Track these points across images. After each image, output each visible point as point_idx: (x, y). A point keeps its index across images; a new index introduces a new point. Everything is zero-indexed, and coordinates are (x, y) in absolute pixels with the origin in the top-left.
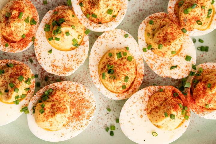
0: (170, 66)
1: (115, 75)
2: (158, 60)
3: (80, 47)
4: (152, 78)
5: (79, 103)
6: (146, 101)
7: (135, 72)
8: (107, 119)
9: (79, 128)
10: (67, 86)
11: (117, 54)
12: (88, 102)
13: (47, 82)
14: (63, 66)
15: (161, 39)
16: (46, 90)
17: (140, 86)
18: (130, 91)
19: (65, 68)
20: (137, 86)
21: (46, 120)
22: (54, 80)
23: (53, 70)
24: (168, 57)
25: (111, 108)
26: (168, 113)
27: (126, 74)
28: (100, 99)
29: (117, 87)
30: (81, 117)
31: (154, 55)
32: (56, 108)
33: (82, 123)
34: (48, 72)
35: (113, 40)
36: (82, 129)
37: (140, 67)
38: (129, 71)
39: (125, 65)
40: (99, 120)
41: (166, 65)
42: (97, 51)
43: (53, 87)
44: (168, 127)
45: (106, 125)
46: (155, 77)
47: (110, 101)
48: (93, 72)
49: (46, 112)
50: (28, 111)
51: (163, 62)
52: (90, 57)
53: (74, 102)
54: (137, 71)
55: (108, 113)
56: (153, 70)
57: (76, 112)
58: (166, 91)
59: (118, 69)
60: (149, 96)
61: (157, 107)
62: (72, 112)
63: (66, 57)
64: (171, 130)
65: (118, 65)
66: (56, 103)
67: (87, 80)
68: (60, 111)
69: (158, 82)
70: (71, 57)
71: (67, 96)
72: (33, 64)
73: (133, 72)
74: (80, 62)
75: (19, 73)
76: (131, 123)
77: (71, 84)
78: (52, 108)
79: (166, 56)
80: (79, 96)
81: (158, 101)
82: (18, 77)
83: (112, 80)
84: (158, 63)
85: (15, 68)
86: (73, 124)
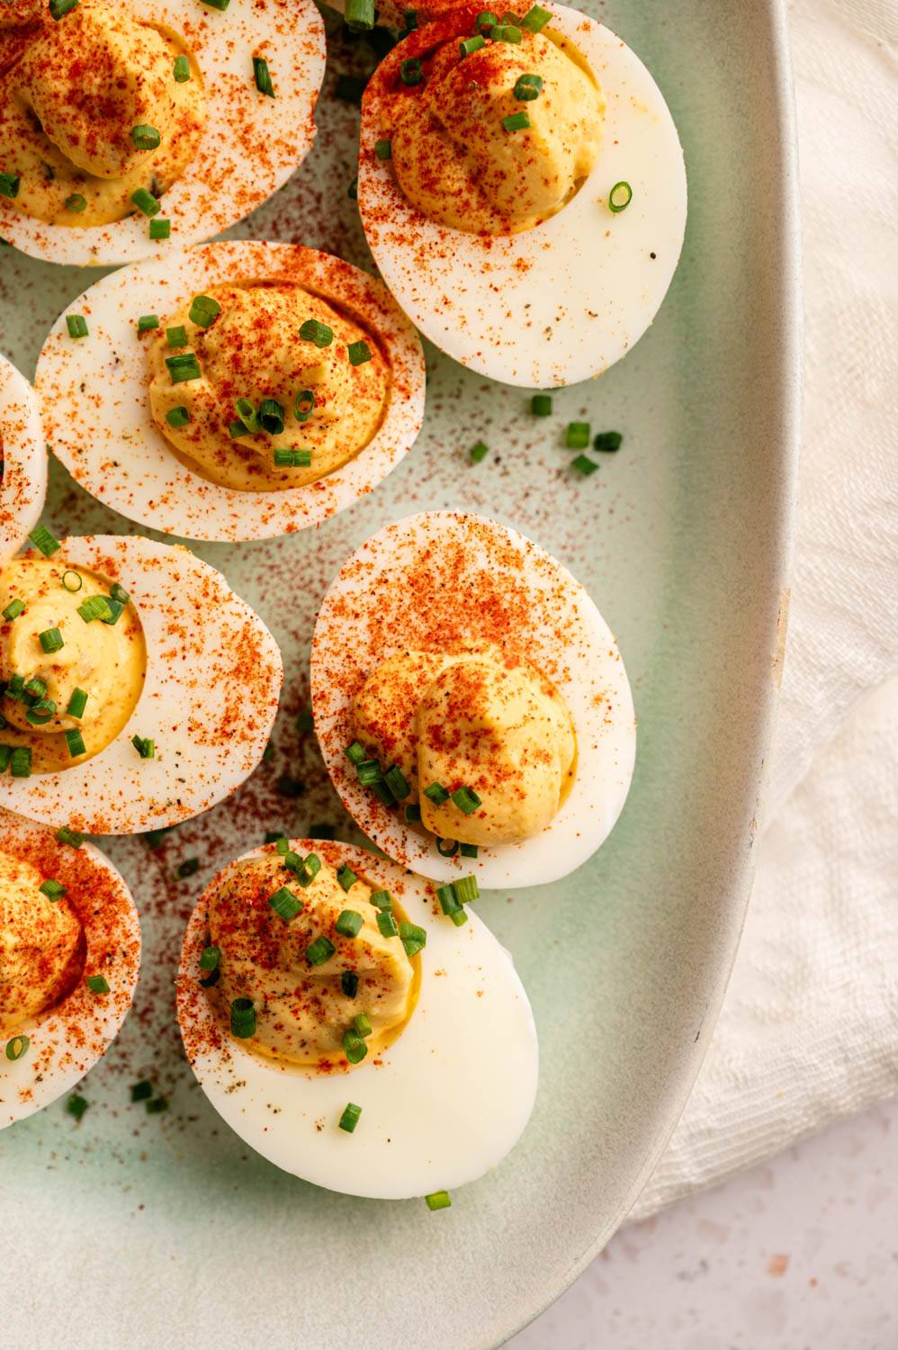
0: (253, 93)
1: (290, 393)
2: (219, 158)
3: (126, 586)
4: (314, 204)
5: (430, 605)
6: (437, 239)
7: (281, 292)
8: (527, 464)
9: (566, 613)
10: (337, 665)
11: (175, 380)
12: (428, 554)
13: (308, 786)
14: (226, 680)
15: (105, 131)
16: (355, 782)
17: (355, 269)
18: (381, 323)
19: (237, 671)
20: (353, 281)
21: (512, 781)
22: (300, 746)
23: (244, 737)
24: (201, 105)
25: (469, 441)
26: (505, 114)
27: (288, 335)
28: (414, 497)
29: (358, 391)
30: (508, 596)
31: (189, 178)
32: (454, 721)
33: (541, 592)
34: (255, 763)
35: (97, 401)
36: (574, 594)
37: (253, 262)
38: (270, 318)
39: (237, 337)
40: (531, 512)
41: (247, 120)
42: (155, 491)
43: (337, 744)
44: (583, 122)
45: (559, 473)
46: (311, 191)
47: (432, 445)
48: (265, 521)
49: (470, 779)
50: (464, 881)
51: (227, 131)
52: (183, 535)
53: (423, 629)
54: (270, 277)
55: (497, 460)
56: (270, 193)
57: (482, 623)
58: (388, 125)
59: (258, 374)
60: (412, 218)
61: (475, 179)
62: (480, 642)
63: (177, 663)
64: (601, 109)
65: (238, 377)
66: (424, 725)
67: (309, 565)
68: (467, 702)
69: (340, 176)
70: (176, 635)
71: (388, 667)
72: (207, 860)
73: (281, 299)
74: (211, 589)
75: (254, 913)
76: (553, 325)
77: (324, 644)
78: (453, 745)
79: (198, 117)
80: (394, 605)
81: (440, 169)
82: (278, 924)
83: (316, 411)
84: (237, 159)
85: (228, 939)
86: (544, 642)
